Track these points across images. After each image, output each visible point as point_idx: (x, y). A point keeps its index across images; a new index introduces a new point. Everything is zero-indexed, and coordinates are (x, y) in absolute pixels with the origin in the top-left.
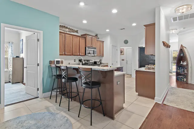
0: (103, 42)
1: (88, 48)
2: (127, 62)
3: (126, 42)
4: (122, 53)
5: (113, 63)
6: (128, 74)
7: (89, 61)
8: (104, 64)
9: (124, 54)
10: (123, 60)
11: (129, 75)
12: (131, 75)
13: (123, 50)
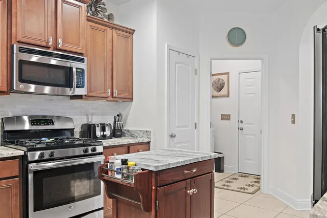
0: (132, 32)
1: (21, 50)
2: (241, 125)
3: (237, 37)
4: (224, 92)
5: (175, 131)
6: (245, 175)
7: (52, 123)
8: (132, 136)
9: (228, 96)
10: (226, 117)
11: (250, 180)
12: (258, 178)
13: (224, 78)
